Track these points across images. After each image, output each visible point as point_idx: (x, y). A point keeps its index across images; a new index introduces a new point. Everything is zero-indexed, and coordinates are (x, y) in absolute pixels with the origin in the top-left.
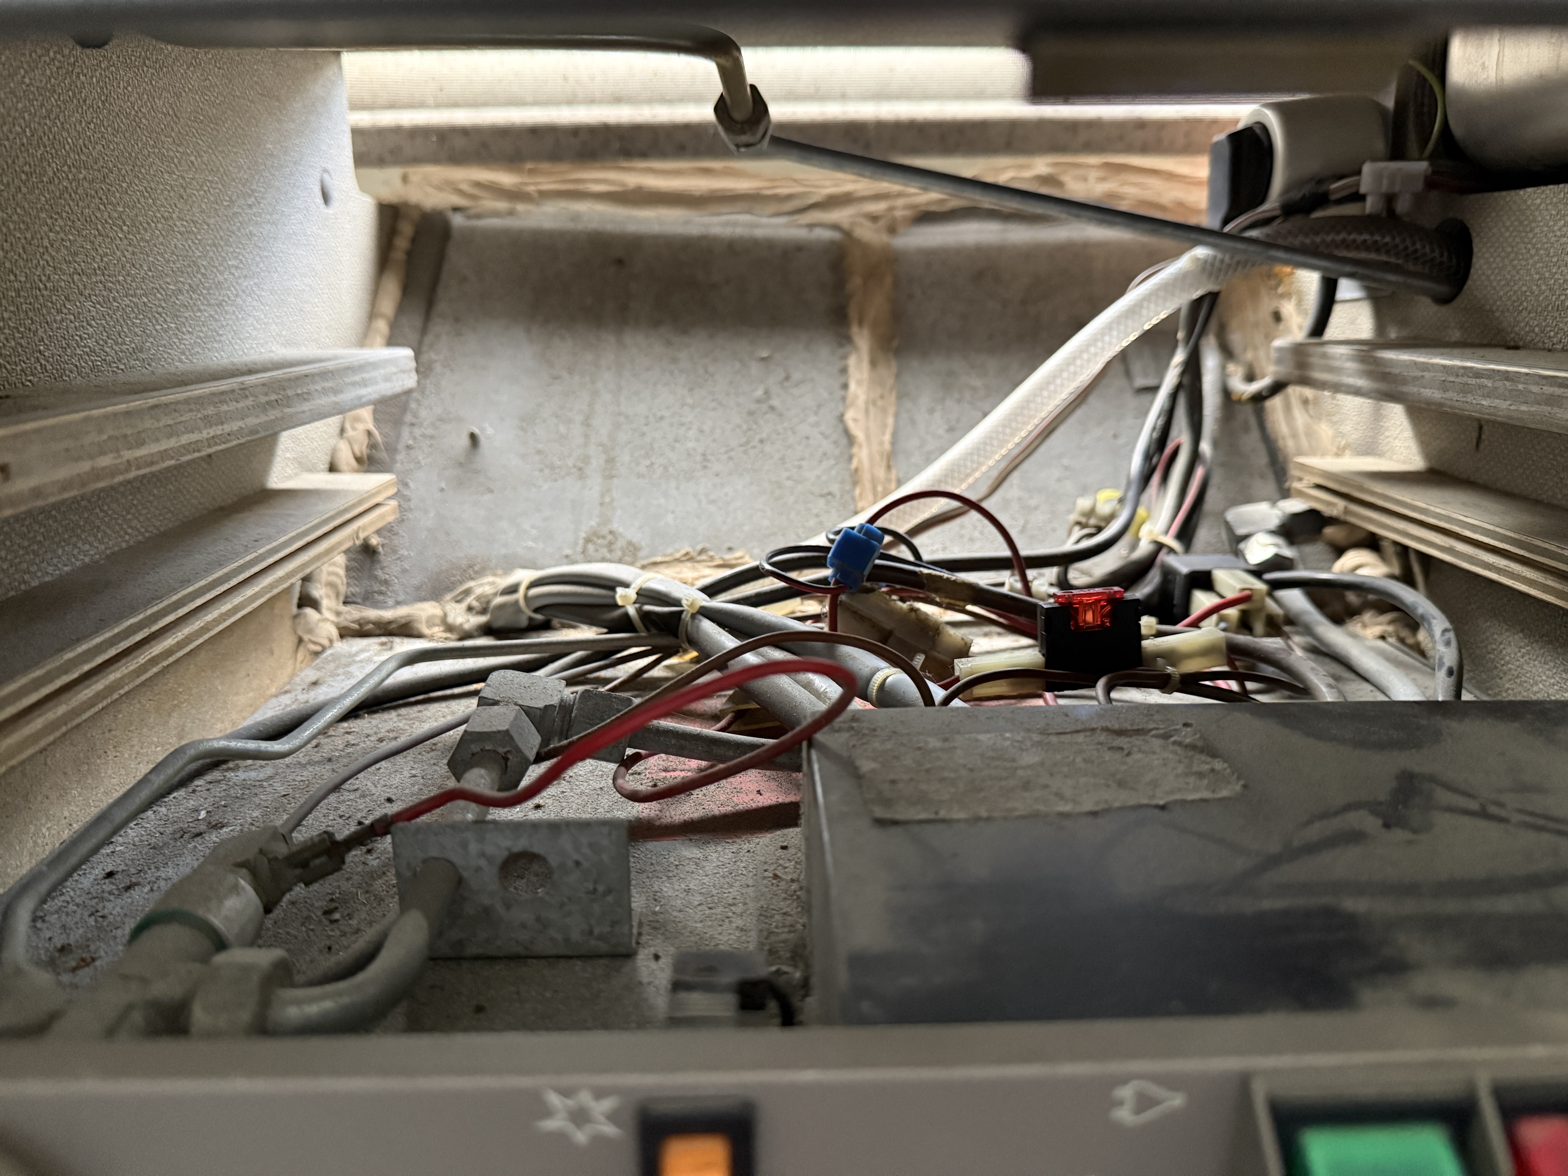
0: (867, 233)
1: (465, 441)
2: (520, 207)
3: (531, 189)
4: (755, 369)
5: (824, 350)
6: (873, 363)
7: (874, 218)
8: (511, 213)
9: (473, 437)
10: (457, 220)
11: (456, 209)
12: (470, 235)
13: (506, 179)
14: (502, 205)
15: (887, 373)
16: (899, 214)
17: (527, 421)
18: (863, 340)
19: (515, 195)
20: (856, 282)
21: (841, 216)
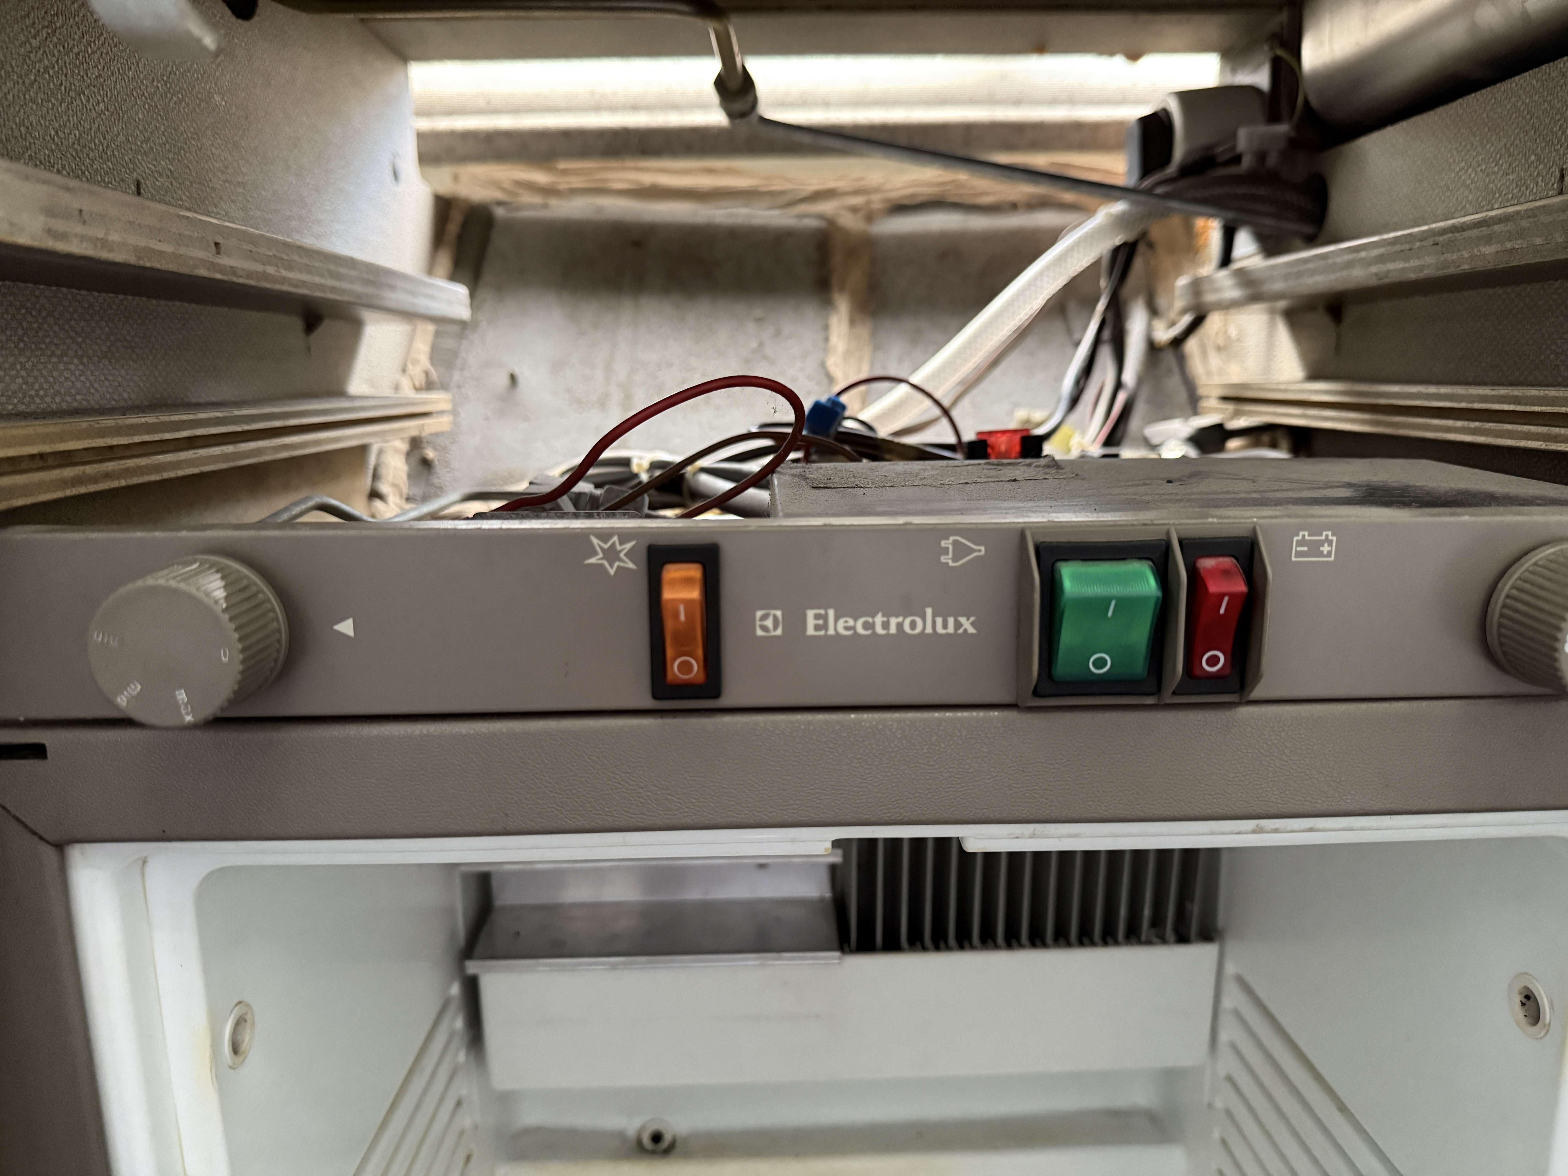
0: (850, 222)
1: (505, 380)
2: (554, 202)
3: (562, 187)
4: (751, 326)
5: (810, 311)
6: (852, 322)
7: (854, 210)
8: (545, 206)
9: (513, 378)
10: (500, 212)
11: (500, 203)
12: (511, 226)
13: (540, 177)
14: (537, 200)
15: (864, 331)
16: (877, 206)
17: (557, 367)
18: (843, 306)
19: (548, 191)
20: (837, 259)
21: (827, 207)
